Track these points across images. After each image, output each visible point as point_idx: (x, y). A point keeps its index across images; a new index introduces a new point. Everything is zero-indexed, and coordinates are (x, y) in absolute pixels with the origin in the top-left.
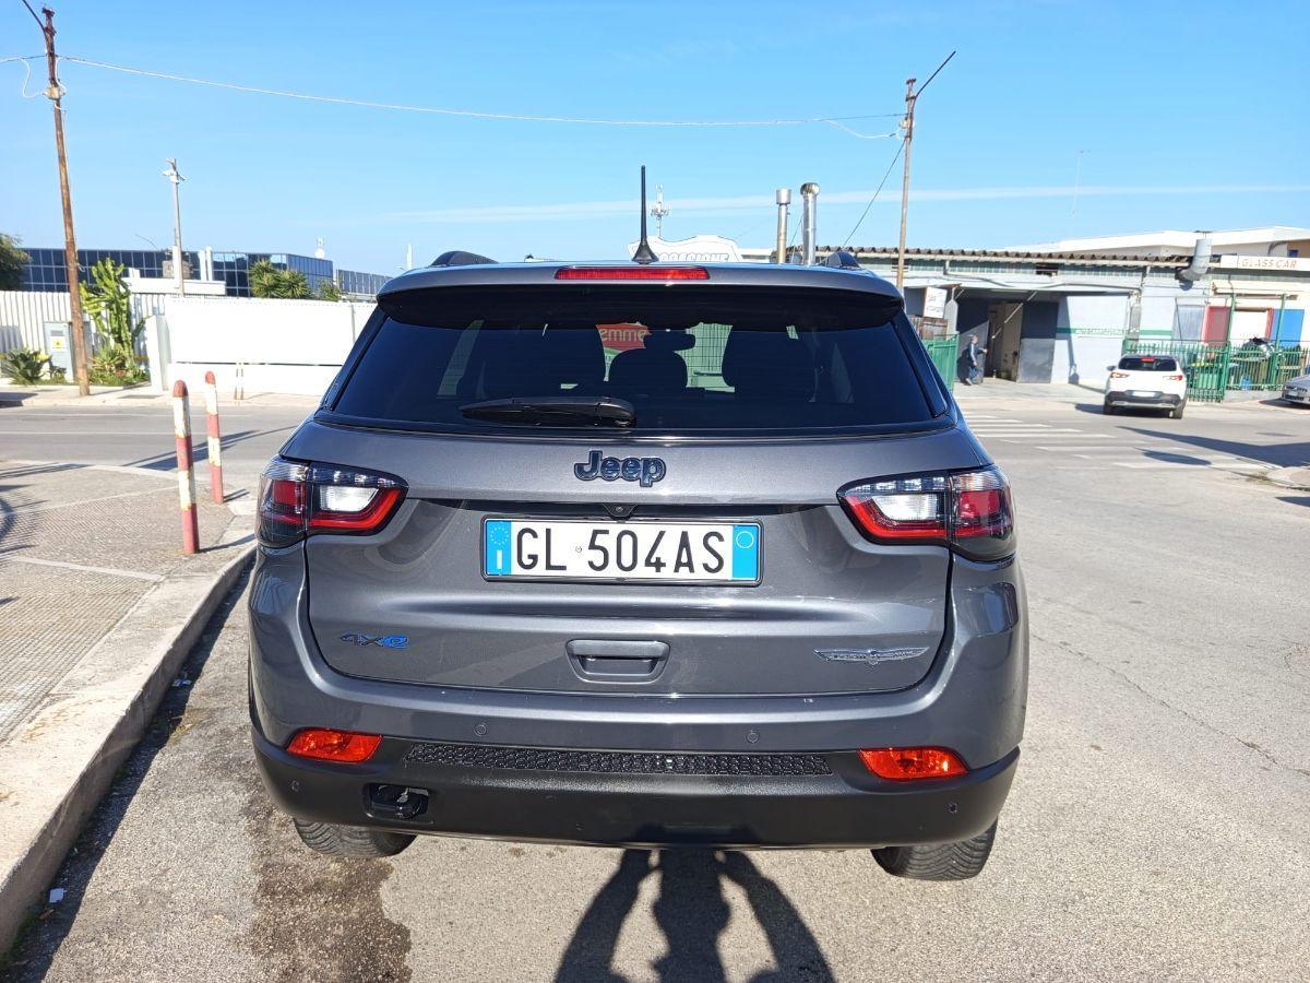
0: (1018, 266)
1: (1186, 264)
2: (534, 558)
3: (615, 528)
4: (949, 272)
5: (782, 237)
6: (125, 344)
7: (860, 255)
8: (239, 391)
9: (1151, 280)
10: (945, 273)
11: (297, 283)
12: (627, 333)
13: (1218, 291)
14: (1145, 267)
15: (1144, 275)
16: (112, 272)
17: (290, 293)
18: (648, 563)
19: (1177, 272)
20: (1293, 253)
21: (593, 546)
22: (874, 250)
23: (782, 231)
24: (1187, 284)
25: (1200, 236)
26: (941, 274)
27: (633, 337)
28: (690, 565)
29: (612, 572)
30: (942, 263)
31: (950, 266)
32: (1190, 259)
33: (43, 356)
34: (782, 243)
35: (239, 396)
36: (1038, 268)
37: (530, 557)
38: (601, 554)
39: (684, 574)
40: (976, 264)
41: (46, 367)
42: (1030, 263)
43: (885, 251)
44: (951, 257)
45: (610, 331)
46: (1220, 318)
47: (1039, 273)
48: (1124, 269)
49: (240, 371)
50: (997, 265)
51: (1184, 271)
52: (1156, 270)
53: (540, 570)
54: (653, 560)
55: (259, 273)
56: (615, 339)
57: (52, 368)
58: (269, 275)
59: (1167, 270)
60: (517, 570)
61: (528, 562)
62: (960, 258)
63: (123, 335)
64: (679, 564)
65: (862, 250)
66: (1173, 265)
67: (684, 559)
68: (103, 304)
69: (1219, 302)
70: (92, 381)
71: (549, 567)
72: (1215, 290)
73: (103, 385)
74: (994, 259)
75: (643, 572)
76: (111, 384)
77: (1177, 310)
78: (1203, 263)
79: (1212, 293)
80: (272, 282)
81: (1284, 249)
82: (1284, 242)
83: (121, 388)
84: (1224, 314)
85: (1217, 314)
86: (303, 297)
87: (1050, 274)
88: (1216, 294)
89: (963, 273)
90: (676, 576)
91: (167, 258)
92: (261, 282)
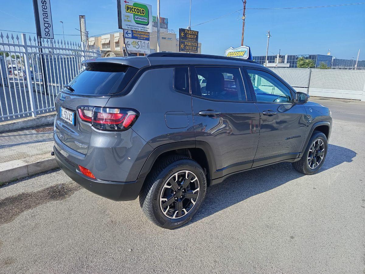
11: (310, 63)
28: (70, 120)
80: (303, 63)
91: (276, 57)
92: (299, 63)
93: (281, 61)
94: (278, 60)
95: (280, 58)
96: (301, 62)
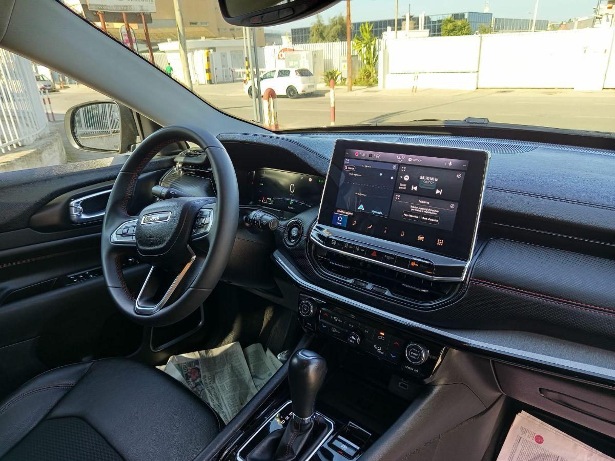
6: (371, 65)
8: (415, 88)
11: (465, 27)
16: (367, 29)
17: (460, 33)
33: (338, 73)
35: (414, 91)
41: (339, 78)
49: (416, 77)
55: (446, 23)
57: (341, 78)
58: (451, 24)
63: (370, 61)
68: (363, 45)
70: (355, 84)
73: (360, 86)
76: (363, 85)
80: (452, 28)
83: (366, 87)
86: (466, 34)
91: (405, 20)
92: (446, 28)
93: (412, 26)
94: (407, 24)
95: (411, 22)
96: (450, 26)
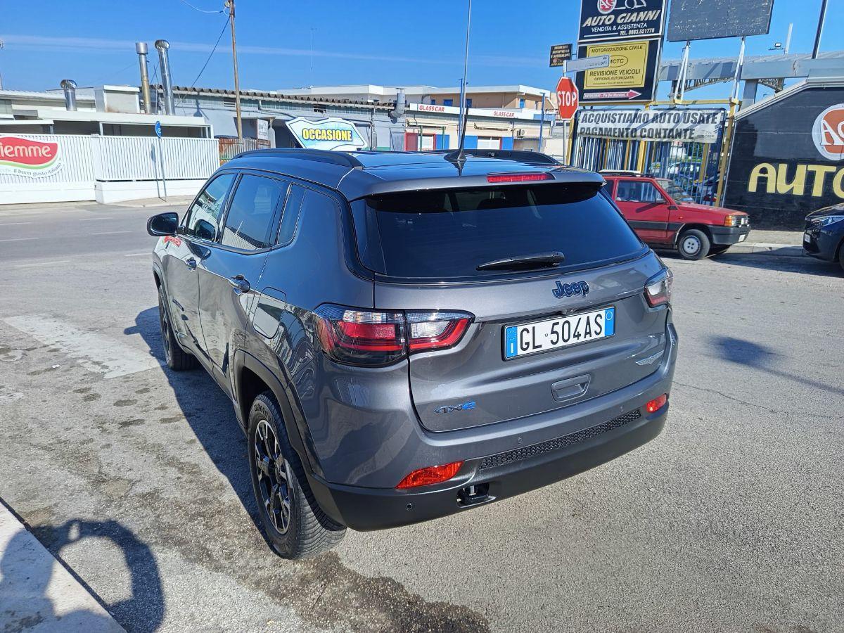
0: (303, 105)
1: (393, 108)
2: (527, 344)
3: (561, 321)
4: (261, 108)
5: (145, 78)
7: (201, 94)
9: (377, 117)
10: (259, 109)
12: (32, 149)
13: (410, 124)
14: (373, 109)
15: (372, 114)
18: (575, 336)
19: (388, 112)
20: (433, 102)
21: (553, 332)
22: (210, 91)
23: (145, 74)
24: (394, 120)
25: (399, 91)
26: (257, 109)
27: (38, 154)
28: (590, 333)
29: (561, 343)
30: (256, 102)
31: (262, 104)
32: (395, 105)
34: (145, 83)
36: (315, 107)
37: (526, 343)
38: (555, 335)
39: (588, 338)
40: (277, 103)
42: (309, 104)
43: (218, 92)
44: (262, 98)
45: (17, 147)
46: (412, 139)
47: (315, 111)
48: (362, 110)
50: (291, 104)
51: (392, 112)
52: (378, 110)
53: (530, 350)
54: (576, 334)
56: (22, 154)
59: (383, 111)
60: (520, 352)
61: (525, 346)
62: (267, 99)
64: (586, 333)
65: (202, 91)
66: (386, 108)
67: (588, 331)
69: (410, 130)
71: (534, 347)
72: (408, 123)
74: (288, 101)
75: (573, 341)
77: (391, 136)
78: (401, 107)
79: (407, 125)
81: (428, 99)
82: (428, 95)
84: (414, 138)
85: (411, 137)
87: (322, 112)
88: (409, 125)
89: (271, 109)
90: (585, 339)
